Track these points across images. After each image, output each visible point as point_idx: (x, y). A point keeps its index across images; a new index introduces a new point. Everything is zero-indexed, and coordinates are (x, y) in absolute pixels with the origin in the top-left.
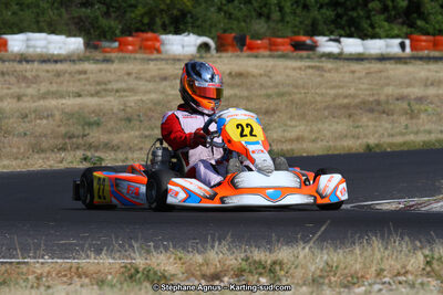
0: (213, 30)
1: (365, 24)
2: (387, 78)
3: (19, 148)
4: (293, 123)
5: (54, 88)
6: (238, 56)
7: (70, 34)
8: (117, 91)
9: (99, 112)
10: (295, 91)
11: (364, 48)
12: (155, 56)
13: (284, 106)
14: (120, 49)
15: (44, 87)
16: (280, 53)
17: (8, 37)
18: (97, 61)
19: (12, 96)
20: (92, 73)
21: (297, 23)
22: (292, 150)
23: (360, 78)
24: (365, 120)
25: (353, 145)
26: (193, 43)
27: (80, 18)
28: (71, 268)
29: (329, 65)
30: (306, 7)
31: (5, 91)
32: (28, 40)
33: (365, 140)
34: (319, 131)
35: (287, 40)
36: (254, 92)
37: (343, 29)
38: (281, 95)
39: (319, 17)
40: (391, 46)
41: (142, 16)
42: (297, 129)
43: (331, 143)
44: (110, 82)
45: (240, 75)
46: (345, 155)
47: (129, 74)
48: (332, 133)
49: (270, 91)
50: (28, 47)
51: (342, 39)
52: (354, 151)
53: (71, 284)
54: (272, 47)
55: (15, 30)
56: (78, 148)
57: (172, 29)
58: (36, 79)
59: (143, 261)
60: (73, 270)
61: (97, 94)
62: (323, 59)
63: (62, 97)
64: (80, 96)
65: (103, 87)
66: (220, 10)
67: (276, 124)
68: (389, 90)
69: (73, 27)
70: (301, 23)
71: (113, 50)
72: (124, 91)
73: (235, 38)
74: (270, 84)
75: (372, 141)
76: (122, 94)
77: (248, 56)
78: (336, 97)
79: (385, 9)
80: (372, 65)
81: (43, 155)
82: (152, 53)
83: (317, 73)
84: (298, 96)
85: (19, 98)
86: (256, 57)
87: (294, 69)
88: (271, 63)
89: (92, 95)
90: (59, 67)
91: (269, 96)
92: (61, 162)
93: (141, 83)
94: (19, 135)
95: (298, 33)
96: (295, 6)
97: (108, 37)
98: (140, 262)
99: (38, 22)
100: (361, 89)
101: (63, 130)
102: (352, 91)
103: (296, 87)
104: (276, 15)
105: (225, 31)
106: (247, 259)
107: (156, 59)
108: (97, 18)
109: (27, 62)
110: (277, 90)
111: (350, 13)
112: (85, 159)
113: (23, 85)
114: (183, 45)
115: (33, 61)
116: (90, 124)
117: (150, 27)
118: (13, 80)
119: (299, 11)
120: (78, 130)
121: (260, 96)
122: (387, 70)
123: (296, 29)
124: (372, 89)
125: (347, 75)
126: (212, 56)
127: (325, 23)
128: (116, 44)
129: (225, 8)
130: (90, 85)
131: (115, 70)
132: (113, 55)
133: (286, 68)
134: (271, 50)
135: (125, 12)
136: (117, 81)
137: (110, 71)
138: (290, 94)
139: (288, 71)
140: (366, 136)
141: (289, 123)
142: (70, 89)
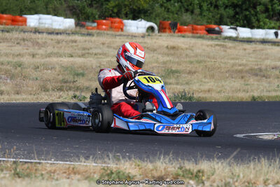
0: (157, 18)
1: (254, 20)
2: (267, 54)
3: (33, 88)
4: (207, 80)
5: (56, 50)
6: (172, 36)
7: (66, 17)
8: (95, 54)
9: (84, 67)
10: (209, 60)
11: (252, 35)
12: (120, 33)
13: (200, 69)
14: (98, 27)
15: (50, 50)
16: (199, 35)
17: (28, 17)
18: (83, 35)
19: (29, 54)
20: (80, 42)
21: (211, 17)
22: (206, 98)
23: (249, 54)
24: (252, 80)
25: (244, 96)
26: (144, 26)
27: (73, 6)
28: (69, 168)
29: (229, 44)
30: (216, 7)
31: (25, 51)
32: (40, 19)
33: (252, 94)
34: (223, 86)
35: (204, 27)
36: (182, 59)
37: (239, 22)
38: (200, 62)
39: (225, 14)
40: (269, 34)
41: (114, 7)
42: (209, 84)
43: (230, 95)
44: (91, 48)
45: (173, 48)
46: (239, 102)
47: (103, 44)
48: (231, 87)
49: (192, 59)
50: (39, 23)
51: (238, 28)
52: (244, 100)
53: (68, 178)
54: (194, 31)
55: (32, 12)
56: (70, 89)
57: (131, 16)
58: (44, 44)
59: (115, 166)
60: (71, 169)
61: (83, 55)
62: (226, 40)
63: (61, 56)
64: (72, 56)
65: (87, 51)
66: (162, 6)
67: (195, 81)
68: (268, 62)
69: (68, 12)
70: (213, 17)
71: (93, 28)
72: (100, 54)
73: (170, 24)
74: (193, 55)
75: (256, 94)
76: (99, 56)
77: (179, 36)
78: (234, 65)
79: (267, 10)
80: (257, 46)
81: (47, 93)
82: (118, 31)
83: (222, 49)
84: (210, 63)
85: (34, 56)
86: (183, 37)
87: (208, 46)
88: (193, 41)
89: (79, 56)
90: (59, 37)
91: (191, 62)
92: (59, 98)
93: (110, 50)
94: (33, 79)
95: (211, 23)
96: (209, 6)
97: (91, 20)
98: (113, 166)
99: (47, 8)
100: (249, 61)
101: (61, 77)
102: (244, 62)
103: (209, 58)
104: (197, 11)
105: (165, 19)
106: (181, 168)
107: (120, 35)
108: (84, 7)
109: (39, 33)
110: (197, 59)
111: (244, 12)
112: (75, 97)
113: (37, 48)
114: (137, 26)
115: (43, 32)
116: (78, 75)
117: (118, 15)
118: (30, 44)
119: (212, 9)
120: (70, 78)
121: (186, 62)
122: (266, 49)
123: (209, 21)
124: (257, 61)
125: (241, 51)
126: (156, 35)
127: (228, 17)
128: (95, 24)
129: (165, 5)
130: (79, 49)
131: (95, 41)
132: (94, 31)
133: (202, 45)
134: (193, 33)
135: (102, 4)
136: (96, 48)
137: (91, 42)
138: (205, 62)
139: (204, 47)
140: (252, 91)
141: (203, 80)
142: (66, 52)
